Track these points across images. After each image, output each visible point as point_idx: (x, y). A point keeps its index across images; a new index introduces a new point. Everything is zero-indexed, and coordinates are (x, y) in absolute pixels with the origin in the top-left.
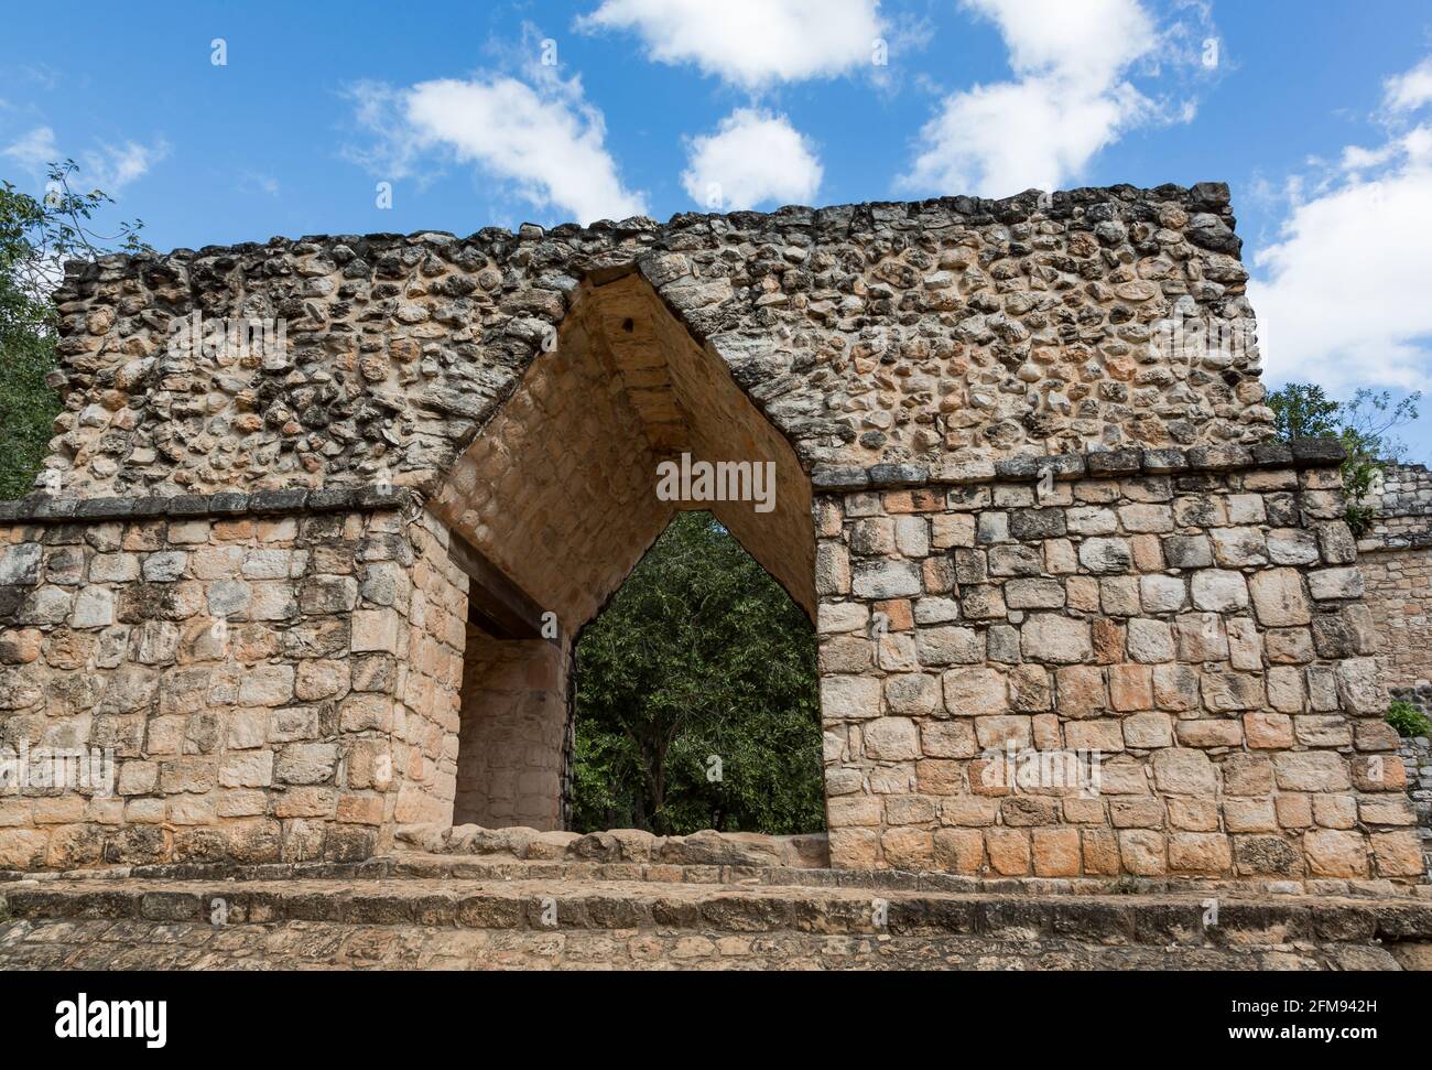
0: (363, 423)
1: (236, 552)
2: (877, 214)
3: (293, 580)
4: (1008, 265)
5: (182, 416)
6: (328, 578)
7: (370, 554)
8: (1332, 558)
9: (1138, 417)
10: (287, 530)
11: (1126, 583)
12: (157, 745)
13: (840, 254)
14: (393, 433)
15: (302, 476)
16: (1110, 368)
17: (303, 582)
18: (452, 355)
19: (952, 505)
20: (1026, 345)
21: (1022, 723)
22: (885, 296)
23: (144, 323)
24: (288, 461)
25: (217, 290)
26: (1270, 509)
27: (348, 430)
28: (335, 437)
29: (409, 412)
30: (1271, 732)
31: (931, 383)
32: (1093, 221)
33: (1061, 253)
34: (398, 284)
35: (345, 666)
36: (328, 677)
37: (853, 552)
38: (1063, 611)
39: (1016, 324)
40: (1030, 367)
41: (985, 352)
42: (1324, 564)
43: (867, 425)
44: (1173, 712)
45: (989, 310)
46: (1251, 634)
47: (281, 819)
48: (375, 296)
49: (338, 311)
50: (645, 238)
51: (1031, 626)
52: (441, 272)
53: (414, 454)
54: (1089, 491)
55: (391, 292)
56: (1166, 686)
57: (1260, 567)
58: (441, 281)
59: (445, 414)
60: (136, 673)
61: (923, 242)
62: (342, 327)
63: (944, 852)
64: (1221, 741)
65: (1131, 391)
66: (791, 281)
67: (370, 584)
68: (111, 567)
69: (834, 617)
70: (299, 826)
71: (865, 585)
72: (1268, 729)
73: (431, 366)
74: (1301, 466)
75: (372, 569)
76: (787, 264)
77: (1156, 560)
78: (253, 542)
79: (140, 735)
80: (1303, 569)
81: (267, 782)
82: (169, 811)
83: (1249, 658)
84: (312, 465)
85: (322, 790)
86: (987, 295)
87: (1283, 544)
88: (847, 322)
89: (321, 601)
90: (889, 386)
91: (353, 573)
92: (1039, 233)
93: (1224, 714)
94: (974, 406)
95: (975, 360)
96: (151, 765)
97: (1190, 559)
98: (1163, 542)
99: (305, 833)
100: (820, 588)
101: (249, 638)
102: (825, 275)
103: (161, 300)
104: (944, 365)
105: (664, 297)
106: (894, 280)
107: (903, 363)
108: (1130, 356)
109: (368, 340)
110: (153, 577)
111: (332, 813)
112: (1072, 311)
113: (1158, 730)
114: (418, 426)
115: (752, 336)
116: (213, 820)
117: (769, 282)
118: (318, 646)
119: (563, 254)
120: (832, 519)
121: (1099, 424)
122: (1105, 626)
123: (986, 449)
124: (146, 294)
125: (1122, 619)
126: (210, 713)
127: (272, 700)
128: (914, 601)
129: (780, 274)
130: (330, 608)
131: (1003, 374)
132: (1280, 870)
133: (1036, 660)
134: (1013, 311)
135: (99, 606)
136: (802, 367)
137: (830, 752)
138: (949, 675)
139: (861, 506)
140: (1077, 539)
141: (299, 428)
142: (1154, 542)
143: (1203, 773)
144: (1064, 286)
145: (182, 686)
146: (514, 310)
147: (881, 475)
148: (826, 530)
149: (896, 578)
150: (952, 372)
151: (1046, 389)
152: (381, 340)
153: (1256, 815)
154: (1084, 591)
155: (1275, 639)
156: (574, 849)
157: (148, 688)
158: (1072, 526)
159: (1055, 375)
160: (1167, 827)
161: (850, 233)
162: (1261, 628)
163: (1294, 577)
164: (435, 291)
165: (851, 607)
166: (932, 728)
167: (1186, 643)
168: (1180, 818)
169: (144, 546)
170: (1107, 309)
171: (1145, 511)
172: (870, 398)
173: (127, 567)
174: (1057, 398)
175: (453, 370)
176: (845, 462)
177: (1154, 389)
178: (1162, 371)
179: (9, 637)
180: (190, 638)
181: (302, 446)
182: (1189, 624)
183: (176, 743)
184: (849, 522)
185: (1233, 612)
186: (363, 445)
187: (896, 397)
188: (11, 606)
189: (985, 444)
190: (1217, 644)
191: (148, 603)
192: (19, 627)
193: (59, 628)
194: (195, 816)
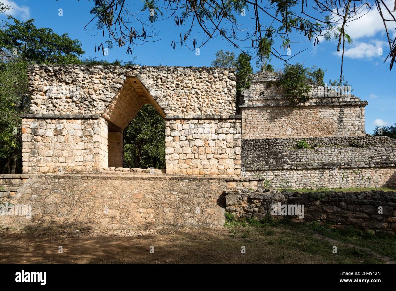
0: (90, 102)
1: (72, 125)
2: (178, 69)
3: (82, 130)
4: (199, 80)
5: (56, 98)
6: (88, 130)
7: (94, 126)
8: (237, 133)
9: (216, 109)
10: (80, 121)
11: (210, 135)
12: (64, 155)
13: (172, 76)
14: (95, 104)
15: (80, 111)
16: (213, 100)
17: (84, 130)
18: (105, 90)
19: (186, 122)
20: (200, 95)
21: (193, 155)
22: (179, 84)
23: (45, 79)
24: (77, 108)
25: (59, 74)
26: (231, 125)
27: (87, 103)
28: (85, 104)
29: (98, 100)
30: (225, 157)
31: (185, 101)
32: (213, 73)
33: (207, 79)
34: (94, 76)
35: (93, 144)
36: (90, 145)
37: (171, 129)
38: (201, 139)
39: (199, 92)
40: (200, 99)
41: (194, 96)
43: (174, 108)
44: (213, 154)
45: (195, 88)
46: (225, 144)
47: (85, 166)
48: (90, 78)
49: (83, 81)
50: (138, 70)
51: (196, 141)
52: (101, 74)
53: (99, 108)
54: (206, 121)
55: (92, 77)
56: (213, 150)
57: (228, 134)
58: (101, 76)
59: (104, 101)
60: (58, 144)
61: (185, 75)
62: (84, 84)
63: (181, 172)
64: (219, 157)
65: (215, 104)
66: (163, 81)
68: (50, 126)
69: (168, 139)
70: (88, 167)
71: (173, 134)
72: (225, 156)
73: (101, 92)
74: (236, 119)
75: (95, 128)
76: (163, 77)
78: (74, 123)
79: (61, 153)
80: (234, 134)
81: (83, 161)
82: (68, 165)
83: (224, 146)
84: (82, 109)
85: (91, 162)
86: (195, 86)
87: (232, 131)
88: (172, 89)
89: (87, 133)
90: (178, 101)
91: (92, 129)
92: (204, 75)
93: (220, 154)
94: (191, 105)
95: (192, 97)
96: (64, 158)
97: (219, 132)
99: (89, 168)
100: (166, 134)
101: (76, 139)
102: (169, 80)
103: (48, 75)
104: (187, 98)
105: (141, 83)
106: (180, 81)
107: (181, 97)
108: (216, 98)
109: (89, 87)
110: (58, 128)
111: (93, 165)
112: (208, 90)
113: (211, 156)
114: (99, 103)
115: (156, 91)
116: (75, 166)
117: (159, 80)
118: (88, 140)
119: (123, 72)
120: (168, 123)
121: (210, 109)
122: (205, 141)
123: (193, 113)
124: (45, 74)
125: (208, 140)
126: (72, 150)
128: (180, 137)
129: (161, 79)
130: (89, 135)
131: (196, 100)
132: (223, 174)
133: (196, 146)
134: (199, 89)
135: (50, 133)
136: (164, 97)
137: (166, 158)
138: (184, 148)
139: (172, 122)
141: (79, 102)
142: (214, 129)
143: (216, 161)
144: (207, 85)
145: (66, 146)
146: (115, 82)
147: (176, 117)
148: (167, 125)
149: (177, 133)
150: (188, 99)
151: (203, 103)
152: (91, 87)
153: (221, 167)
154: (204, 136)
155: (228, 144)
156: (130, 171)
157: (61, 146)
159: (204, 101)
160: (210, 168)
161: (173, 72)
162: (227, 142)
163: (232, 135)
164: (100, 78)
165: (170, 137)
166: (181, 155)
167: (217, 144)
168: (212, 167)
169: (56, 123)
170: (213, 90)
171: (214, 125)
172: (175, 103)
173: (53, 126)
174: (204, 105)
175: (105, 93)
176: (171, 114)
177: (219, 104)
178: (220, 101)
179: (35, 137)
180: (67, 138)
181: (80, 106)
182: (217, 141)
183: (67, 155)
184: (171, 124)
185: (223, 140)
186: (90, 106)
187: (179, 103)
188: (35, 132)
189: (192, 112)
190: (220, 144)
191: (58, 132)
192: (37, 136)
193: (43, 136)
194: (72, 165)
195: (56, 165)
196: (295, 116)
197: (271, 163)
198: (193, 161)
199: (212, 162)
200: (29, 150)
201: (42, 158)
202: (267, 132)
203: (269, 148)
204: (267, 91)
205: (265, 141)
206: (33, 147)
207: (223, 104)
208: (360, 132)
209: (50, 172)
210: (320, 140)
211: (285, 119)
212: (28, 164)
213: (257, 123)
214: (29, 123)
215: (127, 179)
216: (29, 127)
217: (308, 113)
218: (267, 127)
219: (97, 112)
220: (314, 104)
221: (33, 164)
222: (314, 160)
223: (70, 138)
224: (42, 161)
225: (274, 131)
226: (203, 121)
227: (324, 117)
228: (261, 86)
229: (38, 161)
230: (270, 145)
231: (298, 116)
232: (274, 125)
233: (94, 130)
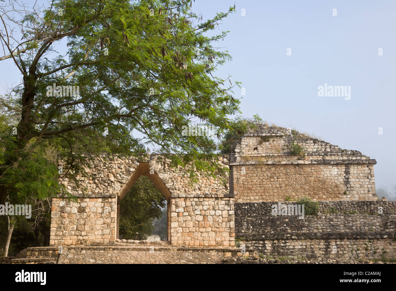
0: (108, 183)
1: (93, 203)
3: (102, 207)
6: (107, 207)
7: (112, 204)
9: (213, 189)
10: (100, 200)
11: (208, 211)
12: (86, 229)
14: (113, 185)
15: (100, 191)
16: (210, 181)
18: (121, 174)
19: (188, 200)
21: (194, 228)
24: (97, 188)
26: (226, 203)
27: (106, 184)
28: (104, 185)
29: (115, 182)
31: (187, 182)
35: (110, 219)
36: (108, 221)
37: (176, 206)
38: (201, 215)
42: (230, 210)
43: (178, 188)
44: (211, 227)
46: (221, 218)
47: (103, 239)
48: (109, 164)
49: (104, 166)
50: (149, 157)
51: (197, 216)
52: (119, 161)
53: (116, 189)
54: (205, 199)
55: (112, 163)
56: (211, 224)
57: (223, 210)
59: (120, 182)
60: (81, 220)
62: (105, 169)
63: (184, 243)
64: (216, 231)
65: (212, 185)
67: (113, 208)
68: (76, 205)
69: (173, 214)
70: (106, 240)
71: (177, 210)
72: (221, 229)
73: (118, 175)
74: (230, 197)
77: (212, 209)
78: (96, 202)
79: (83, 228)
80: (228, 210)
81: (101, 234)
82: (88, 238)
83: (220, 221)
84: (101, 189)
85: (108, 235)
87: (227, 208)
88: (177, 172)
90: (182, 182)
91: (110, 207)
93: (217, 228)
96: (85, 232)
97: (216, 209)
98: (213, 206)
99: (107, 241)
100: (172, 211)
101: (97, 215)
105: (152, 167)
107: (184, 179)
108: (213, 180)
109: (109, 171)
110: (82, 206)
111: (110, 238)
113: (210, 229)
114: (116, 184)
115: (164, 174)
116: (94, 239)
117: (166, 165)
118: (106, 216)
119: (137, 159)
120: (173, 201)
121: (208, 189)
122: (205, 216)
125: (207, 216)
126: (92, 225)
127: (100, 223)
128: (183, 213)
129: (168, 164)
130: (107, 212)
132: (220, 245)
133: (197, 221)
135: (75, 210)
136: (170, 179)
137: (172, 231)
138: (187, 222)
139: (178, 200)
141: (99, 184)
143: (214, 234)
145: (88, 221)
146: (130, 167)
147: (180, 196)
148: (172, 203)
149: (181, 210)
150: (190, 180)
151: (202, 184)
153: (219, 239)
154: (203, 212)
155: (224, 219)
156: (140, 243)
157: (84, 222)
158: (203, 204)
159: (203, 182)
160: (209, 241)
163: (227, 211)
164: (118, 164)
165: (175, 213)
166: (184, 229)
167: (214, 219)
168: (211, 239)
169: (80, 202)
171: (211, 202)
172: (179, 184)
173: (78, 205)
174: (203, 185)
175: (121, 176)
176: (175, 193)
177: (215, 185)
178: (217, 182)
179: (63, 214)
180: (89, 215)
181: (100, 187)
182: (215, 217)
183: (88, 229)
184: (176, 202)
185: (220, 216)
186: (109, 187)
187: (182, 184)
188: (62, 209)
189: (193, 191)
190: (217, 219)
191: (81, 210)
192: (64, 213)
193: (69, 214)
194: (92, 238)
195: (79, 238)
196: (294, 176)
197: (268, 232)
198: (195, 234)
199: (210, 235)
200: (56, 226)
201: (67, 232)
202: (263, 194)
203: (265, 213)
204: (261, 147)
205: (261, 205)
206: (60, 222)
207: (219, 184)
208: (370, 195)
209: (73, 245)
210: (325, 205)
211: (283, 179)
212: (54, 237)
213: (250, 183)
214: (58, 202)
215: (142, 250)
216: (58, 205)
217: (309, 172)
218: (263, 188)
219: (114, 192)
220: (314, 163)
221: (59, 238)
222: (317, 229)
223: (92, 214)
224: (67, 235)
225: (271, 193)
226: (202, 199)
227: (328, 178)
228: (254, 141)
229: (64, 235)
230: (266, 210)
231: (297, 176)
232: (270, 185)
233: (112, 207)
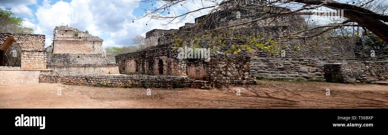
4: (33, 38)
9: (38, 48)
11: (36, 56)
19: (28, 52)
21: (30, 62)
26: (43, 53)
30: (41, 63)
32: (38, 36)
39: (33, 42)
42: (45, 56)
43: (25, 47)
50: (13, 35)
51: (31, 58)
54: (35, 52)
56: (37, 61)
65: (38, 46)
66: (21, 38)
69: (22, 57)
71: (24, 56)
83: (41, 60)
86: (32, 40)
87: (43, 55)
88: (24, 41)
92: (35, 37)
93: (39, 62)
94: (30, 46)
102: (23, 38)
104: (29, 44)
105: (14, 39)
106: (27, 39)
107: (27, 44)
113: (36, 63)
115: (19, 41)
119: (7, 35)
121: (36, 48)
122: (35, 58)
123: (31, 49)
128: (26, 56)
131: (32, 45)
132: (40, 69)
136: (21, 43)
137: (21, 63)
138: (27, 60)
139: (24, 52)
140: (34, 54)
142: (38, 54)
144: (36, 40)
147: (25, 50)
148: (22, 53)
153: (40, 66)
154: (34, 56)
160: (36, 67)
162: (42, 58)
166: (26, 62)
167: (38, 59)
172: (25, 45)
174: (35, 46)
176: (23, 49)
178: (40, 45)
198: (30, 64)
199: (37, 65)
208: (101, 52)
218: (64, 49)
222: (82, 62)
230: (65, 56)
231: (77, 45)
